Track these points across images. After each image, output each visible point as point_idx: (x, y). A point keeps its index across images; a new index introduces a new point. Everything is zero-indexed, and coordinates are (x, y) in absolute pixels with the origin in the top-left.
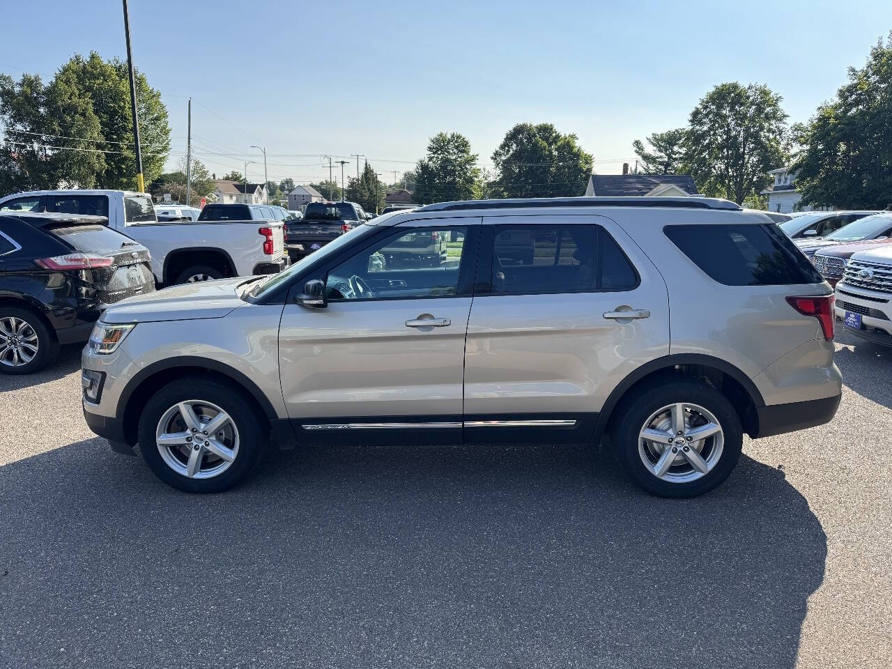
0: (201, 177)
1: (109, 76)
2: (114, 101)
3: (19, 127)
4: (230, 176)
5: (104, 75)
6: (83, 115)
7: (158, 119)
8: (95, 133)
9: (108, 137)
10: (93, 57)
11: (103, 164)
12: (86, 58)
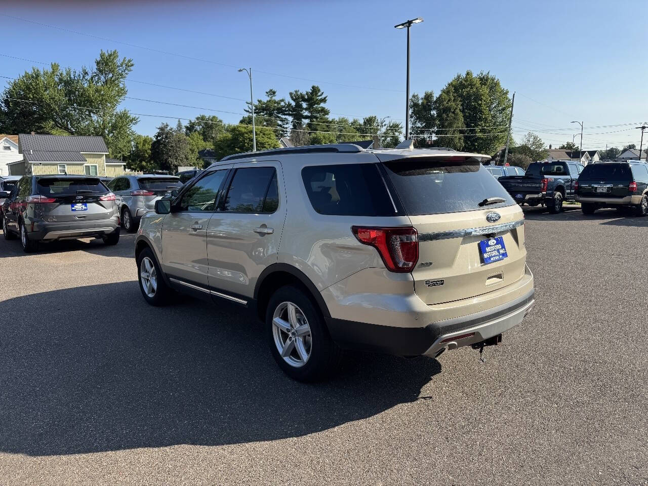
0: (536, 148)
1: (474, 85)
2: (475, 100)
3: (419, 125)
4: (566, 146)
5: (472, 85)
6: (453, 113)
7: (504, 109)
8: (460, 123)
9: (468, 125)
10: (468, 74)
11: (462, 143)
12: (464, 75)
